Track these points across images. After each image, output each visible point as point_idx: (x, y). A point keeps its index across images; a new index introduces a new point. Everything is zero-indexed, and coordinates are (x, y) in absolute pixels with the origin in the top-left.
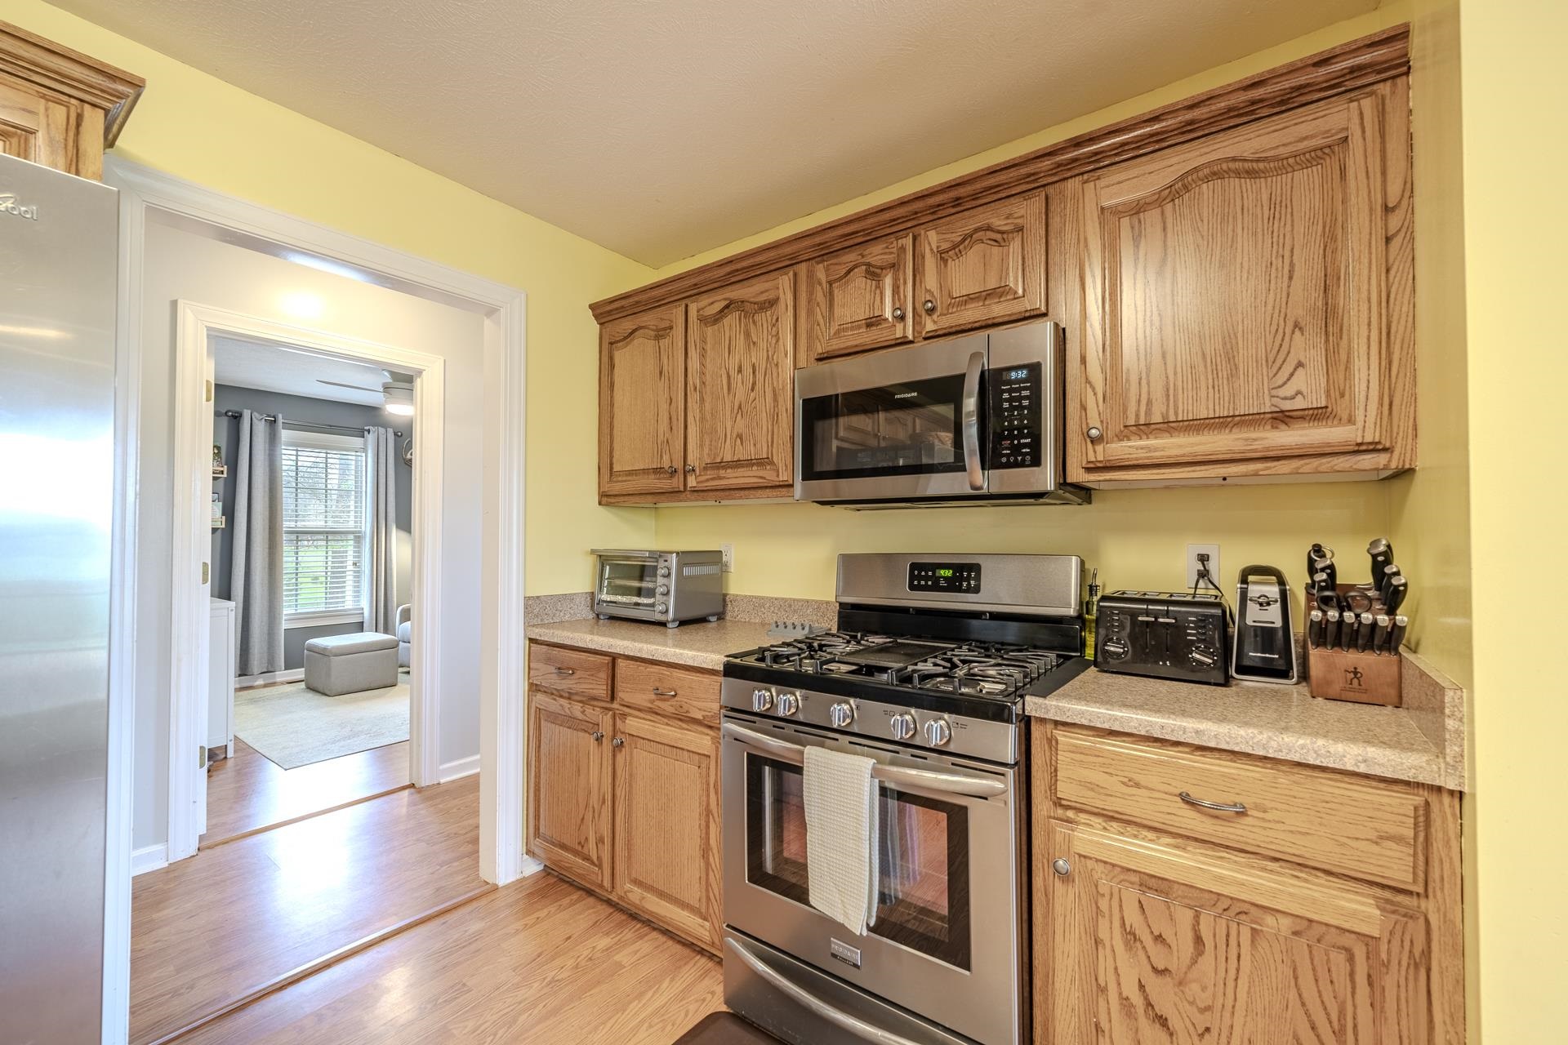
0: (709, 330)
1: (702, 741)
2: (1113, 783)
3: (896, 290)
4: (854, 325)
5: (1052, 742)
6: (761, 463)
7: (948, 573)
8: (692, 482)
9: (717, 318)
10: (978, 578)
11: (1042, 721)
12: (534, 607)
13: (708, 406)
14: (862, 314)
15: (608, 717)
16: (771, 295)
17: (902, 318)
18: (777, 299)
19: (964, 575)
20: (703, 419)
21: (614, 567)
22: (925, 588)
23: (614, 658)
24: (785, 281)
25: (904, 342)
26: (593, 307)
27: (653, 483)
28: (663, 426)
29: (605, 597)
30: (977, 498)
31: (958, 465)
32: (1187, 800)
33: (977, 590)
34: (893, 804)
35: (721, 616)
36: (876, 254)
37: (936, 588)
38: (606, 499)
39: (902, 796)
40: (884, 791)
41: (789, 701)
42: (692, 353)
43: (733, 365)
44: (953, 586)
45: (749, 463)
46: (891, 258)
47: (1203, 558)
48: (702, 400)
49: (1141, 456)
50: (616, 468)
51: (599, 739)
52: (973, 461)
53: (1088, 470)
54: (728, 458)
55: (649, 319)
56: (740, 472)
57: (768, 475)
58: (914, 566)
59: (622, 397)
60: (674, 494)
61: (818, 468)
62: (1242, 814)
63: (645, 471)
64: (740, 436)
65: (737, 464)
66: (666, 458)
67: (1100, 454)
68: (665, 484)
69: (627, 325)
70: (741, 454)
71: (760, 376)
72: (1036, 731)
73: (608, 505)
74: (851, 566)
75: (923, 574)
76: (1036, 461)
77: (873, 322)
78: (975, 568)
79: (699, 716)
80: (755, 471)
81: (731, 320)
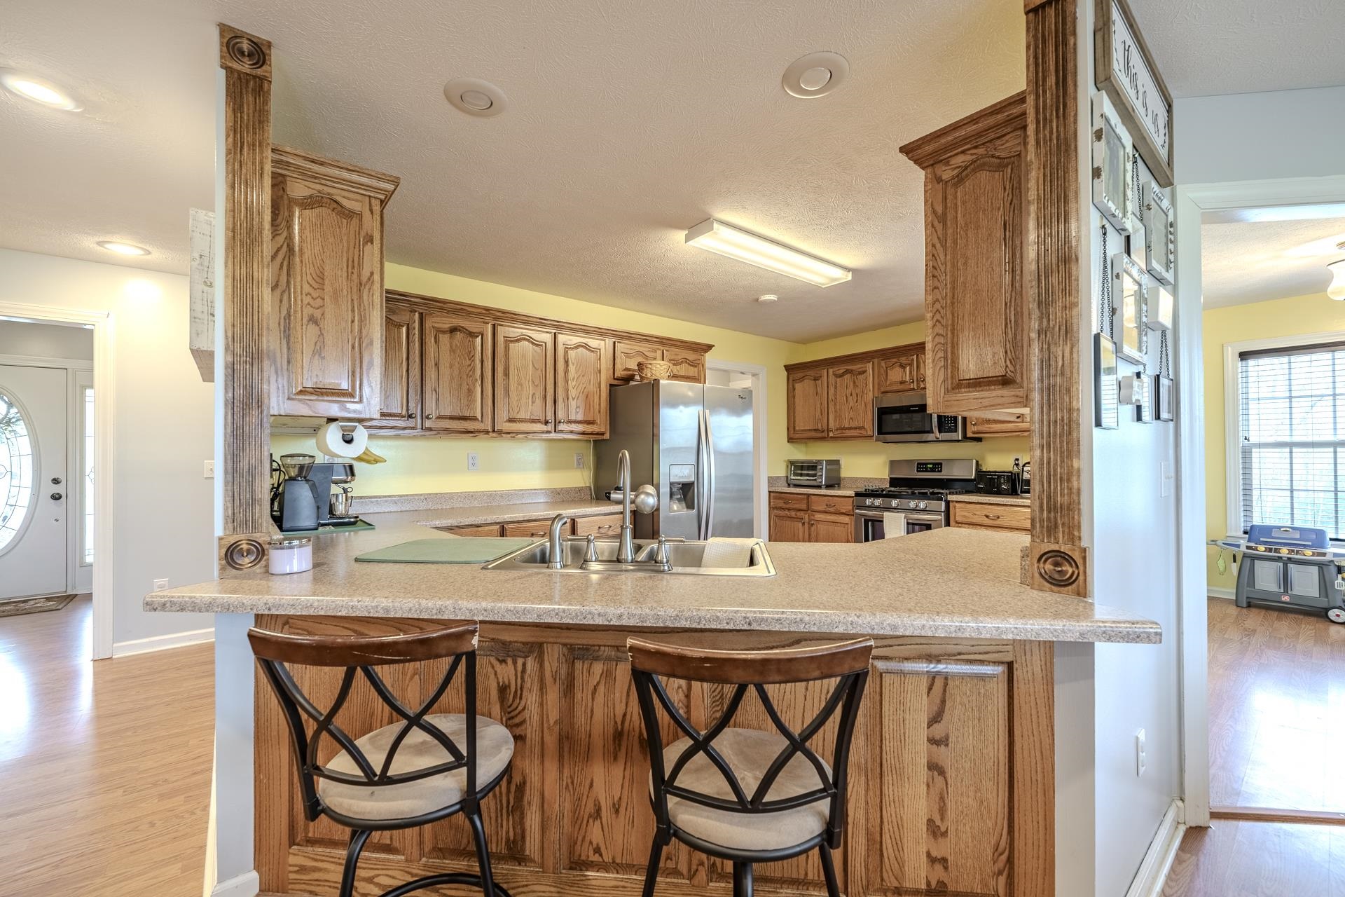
0: (838, 380)
1: (846, 519)
2: (970, 515)
3: (911, 373)
4: (896, 383)
5: (955, 507)
6: (860, 428)
7: (931, 466)
8: (831, 434)
9: (841, 376)
10: (941, 468)
11: (953, 501)
12: (772, 480)
13: (838, 407)
14: (899, 379)
15: (807, 516)
16: (864, 369)
17: (913, 382)
18: (866, 371)
19: (937, 466)
20: (836, 411)
21: (795, 466)
22: (923, 471)
23: (809, 495)
24: (870, 365)
25: (914, 389)
26: (785, 366)
27: (813, 434)
28: (818, 413)
29: (793, 477)
30: (938, 441)
31: (931, 431)
32: (987, 516)
33: (941, 471)
34: (910, 526)
35: (839, 485)
36: (903, 360)
37: (926, 471)
38: (791, 440)
39: (913, 524)
40: (908, 523)
41: (878, 502)
42: (831, 387)
43: (848, 393)
44: (932, 470)
45: (855, 428)
46: (910, 362)
47: (1017, 460)
48: (835, 404)
49: (988, 430)
50: (797, 428)
51: (804, 524)
52: (936, 430)
53: (974, 433)
54: (846, 426)
55: (811, 373)
56: (852, 431)
57: (863, 432)
58: (918, 464)
59: (799, 401)
60: (823, 439)
61: (883, 431)
62: (998, 517)
63: (810, 430)
64: (851, 418)
65: (850, 428)
66: (820, 425)
67: (975, 429)
68: (820, 435)
69: (800, 375)
70: (852, 424)
71: (859, 398)
72: (951, 505)
73: (792, 442)
74: (893, 464)
75: (922, 466)
76: (956, 431)
77: (902, 382)
78: (941, 464)
79: (844, 511)
80: (858, 431)
81: (848, 376)
